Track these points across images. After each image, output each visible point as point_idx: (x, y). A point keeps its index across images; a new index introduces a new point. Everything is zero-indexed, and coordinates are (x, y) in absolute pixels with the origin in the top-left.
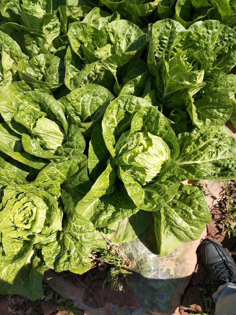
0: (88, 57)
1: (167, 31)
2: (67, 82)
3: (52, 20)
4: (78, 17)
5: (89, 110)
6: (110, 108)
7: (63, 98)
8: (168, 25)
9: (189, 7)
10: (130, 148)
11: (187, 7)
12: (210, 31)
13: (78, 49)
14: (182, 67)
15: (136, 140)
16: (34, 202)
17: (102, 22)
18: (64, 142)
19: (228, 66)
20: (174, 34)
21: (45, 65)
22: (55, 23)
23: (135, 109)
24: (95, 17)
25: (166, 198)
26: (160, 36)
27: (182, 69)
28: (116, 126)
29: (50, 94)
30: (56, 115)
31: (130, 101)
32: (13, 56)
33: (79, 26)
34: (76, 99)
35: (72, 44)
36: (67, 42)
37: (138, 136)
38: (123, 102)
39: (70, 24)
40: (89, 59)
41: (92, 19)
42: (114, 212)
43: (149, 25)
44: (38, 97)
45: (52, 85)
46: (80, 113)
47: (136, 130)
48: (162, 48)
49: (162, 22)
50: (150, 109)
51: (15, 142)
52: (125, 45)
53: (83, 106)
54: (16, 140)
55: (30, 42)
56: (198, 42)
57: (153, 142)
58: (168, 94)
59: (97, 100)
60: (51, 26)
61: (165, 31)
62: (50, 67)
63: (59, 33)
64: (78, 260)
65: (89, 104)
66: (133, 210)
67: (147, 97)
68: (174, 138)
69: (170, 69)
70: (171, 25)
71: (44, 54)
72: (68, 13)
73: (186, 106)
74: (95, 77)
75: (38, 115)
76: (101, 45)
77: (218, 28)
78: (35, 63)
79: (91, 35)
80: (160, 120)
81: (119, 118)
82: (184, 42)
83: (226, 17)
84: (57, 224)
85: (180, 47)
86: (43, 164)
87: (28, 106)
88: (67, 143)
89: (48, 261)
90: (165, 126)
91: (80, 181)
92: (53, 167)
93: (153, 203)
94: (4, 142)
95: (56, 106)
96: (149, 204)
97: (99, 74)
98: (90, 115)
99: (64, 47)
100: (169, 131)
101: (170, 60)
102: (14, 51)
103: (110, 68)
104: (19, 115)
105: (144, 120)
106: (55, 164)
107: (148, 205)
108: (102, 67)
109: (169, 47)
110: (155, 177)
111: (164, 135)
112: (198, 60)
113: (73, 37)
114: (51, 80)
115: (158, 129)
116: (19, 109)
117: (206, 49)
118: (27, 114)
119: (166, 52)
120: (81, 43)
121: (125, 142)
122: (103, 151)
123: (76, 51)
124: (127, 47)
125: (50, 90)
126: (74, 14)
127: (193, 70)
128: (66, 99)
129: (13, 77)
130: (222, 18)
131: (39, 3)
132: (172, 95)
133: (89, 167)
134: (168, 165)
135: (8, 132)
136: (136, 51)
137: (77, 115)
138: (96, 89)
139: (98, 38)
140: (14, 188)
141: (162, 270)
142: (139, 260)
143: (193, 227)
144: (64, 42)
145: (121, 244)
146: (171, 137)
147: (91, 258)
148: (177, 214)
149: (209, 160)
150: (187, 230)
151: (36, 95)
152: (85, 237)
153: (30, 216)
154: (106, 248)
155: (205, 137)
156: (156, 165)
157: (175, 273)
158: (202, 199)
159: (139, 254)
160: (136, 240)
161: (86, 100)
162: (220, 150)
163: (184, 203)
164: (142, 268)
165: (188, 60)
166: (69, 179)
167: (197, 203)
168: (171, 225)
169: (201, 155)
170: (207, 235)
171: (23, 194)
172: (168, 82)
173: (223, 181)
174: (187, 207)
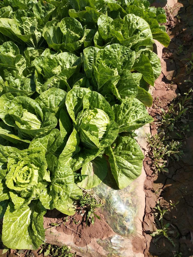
0: (48, 74)
1: (92, 53)
2: (38, 91)
3: (21, 59)
4: (37, 57)
5: (54, 105)
6: (68, 96)
7: (37, 98)
8: (92, 50)
11: (100, 40)
12: (115, 50)
14: (105, 69)
15: (88, 113)
17: (52, 57)
18: (41, 126)
20: (96, 54)
21: (21, 86)
22: (23, 61)
23: (83, 95)
24: (47, 54)
25: (113, 138)
26: (88, 57)
28: (73, 109)
30: (35, 108)
31: (79, 91)
33: (40, 59)
34: (46, 98)
35: (37, 68)
36: (32, 71)
38: (75, 92)
39: (32, 62)
40: (49, 76)
42: (83, 161)
43: (81, 53)
44: (21, 100)
45: (28, 93)
46: (49, 108)
47: (86, 107)
48: (91, 64)
49: (88, 49)
50: (92, 93)
52: (69, 66)
53: (50, 102)
55: (8, 74)
56: (110, 55)
57: (98, 111)
58: (101, 87)
59: (58, 98)
60: (21, 63)
61: (90, 54)
62: (25, 85)
63: (26, 67)
64: (66, 197)
65: (54, 101)
66: (95, 155)
67: (89, 88)
69: (98, 71)
71: (18, 79)
72: (30, 55)
73: (112, 92)
75: (23, 111)
76: (54, 67)
77: (120, 48)
78: (14, 85)
79: (48, 62)
80: (99, 98)
81: (75, 103)
82: (103, 57)
83: (122, 41)
84: (47, 177)
85: (101, 60)
87: (15, 107)
89: (45, 205)
90: (103, 100)
91: (57, 146)
92: (37, 142)
95: (33, 103)
96: (104, 145)
97: (56, 84)
99: (30, 75)
103: (62, 79)
105: (90, 101)
106: (39, 139)
108: (58, 80)
109: (95, 62)
110: (104, 134)
111: (103, 108)
112: (113, 64)
113: (37, 65)
115: (99, 104)
117: (115, 58)
118: (15, 111)
120: (42, 68)
121: (81, 117)
122: (68, 127)
123: (40, 72)
125: (28, 95)
126: (34, 55)
128: (39, 98)
130: (120, 42)
132: (103, 86)
133: (61, 136)
134: (110, 124)
136: (76, 66)
138: (56, 91)
139: (53, 63)
140: (15, 156)
141: (123, 200)
142: (107, 196)
143: (135, 166)
144: (30, 71)
145: (92, 189)
146: (108, 108)
147: (74, 208)
148: (123, 159)
149: (133, 121)
150: (132, 168)
151: (20, 98)
152: (68, 179)
153: (27, 175)
154: (82, 195)
155: (127, 106)
156: (103, 125)
157: (132, 202)
158: (135, 143)
159: (105, 192)
160: (102, 184)
161: (51, 98)
162: (138, 113)
163: (126, 150)
164: (109, 202)
165: (107, 65)
166: (49, 149)
167: (133, 146)
168: (122, 167)
169: (128, 118)
170: (147, 176)
171: (21, 161)
172: (98, 78)
173: (146, 137)
174: (128, 152)
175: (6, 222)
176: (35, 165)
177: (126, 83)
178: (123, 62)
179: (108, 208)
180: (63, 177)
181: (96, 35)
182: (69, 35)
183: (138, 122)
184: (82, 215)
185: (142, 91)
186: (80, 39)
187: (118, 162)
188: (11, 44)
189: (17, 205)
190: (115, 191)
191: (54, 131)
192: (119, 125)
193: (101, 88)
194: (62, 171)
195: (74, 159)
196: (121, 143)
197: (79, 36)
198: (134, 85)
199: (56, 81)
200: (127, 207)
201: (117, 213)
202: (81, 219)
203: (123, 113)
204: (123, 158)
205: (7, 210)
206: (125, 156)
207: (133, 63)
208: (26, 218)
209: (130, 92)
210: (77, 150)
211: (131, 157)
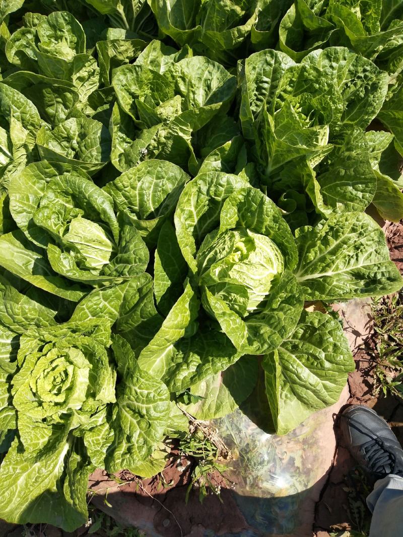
0: (147, 118)
1: (267, 68)
2: (115, 161)
3: (87, 64)
4: (127, 58)
5: (150, 201)
6: (186, 194)
7: (110, 184)
8: (269, 58)
9: (300, 29)
10: (219, 256)
11: (296, 30)
12: (334, 64)
13: (129, 107)
14: (295, 123)
15: (229, 243)
16: (69, 357)
17: (165, 63)
18: (113, 256)
19: (366, 117)
20: (279, 73)
21: (79, 136)
22: (91, 69)
23: (225, 193)
24: (153, 55)
25: (282, 331)
26: (257, 77)
27: (294, 126)
28: (195, 223)
29: (89, 179)
30: (100, 212)
31: (216, 181)
32: (26, 123)
33: (131, 71)
34: (131, 185)
35: (120, 98)
36: (110, 98)
37: (232, 236)
38: (206, 183)
39: (114, 70)
40: (148, 121)
41: (149, 60)
42: (199, 364)
43: (239, 62)
44: (71, 185)
45: (91, 165)
46: (137, 208)
47: (229, 227)
48: (261, 97)
49: (260, 55)
50: (249, 191)
51: (33, 261)
52: (203, 95)
53: (141, 195)
54: (36, 257)
55: (52, 101)
56: (317, 82)
57: (256, 244)
58: (274, 168)
59: (163, 186)
60: (86, 74)
61: (264, 70)
62: (87, 138)
63: (98, 84)
64: (145, 449)
65: (151, 192)
67: (243, 173)
68: (289, 236)
69: (275, 127)
70: (273, 59)
71: (75, 119)
72: (111, 52)
73: (304, 185)
74: (158, 149)
75: (71, 214)
76: (165, 98)
77: (347, 58)
78: (63, 133)
79: (150, 83)
80: (265, 207)
81: (201, 209)
82: (295, 84)
83: (357, 41)
84: (107, 392)
85: (290, 93)
86: (82, 294)
87: (54, 200)
88: (119, 255)
89: (94, 457)
90: (274, 216)
91: (142, 317)
92: (97, 298)
93: (262, 342)
94: (16, 261)
95: (100, 198)
96: (256, 345)
97: (165, 144)
98: (153, 210)
99: (106, 107)
100: (280, 224)
101: (275, 113)
102: (28, 115)
103: (181, 134)
104: (41, 215)
105: (239, 211)
106: (101, 292)
107: (254, 346)
108: (170, 133)
109: (272, 93)
110: (262, 302)
111: (272, 232)
112: (319, 110)
113: (122, 87)
114: (89, 158)
115: (262, 223)
116: (41, 206)
117: (330, 92)
118: (54, 212)
119: (268, 103)
120: (134, 96)
121: (212, 249)
122: (177, 267)
123: (127, 109)
124: (206, 98)
125: (89, 173)
126: (119, 53)
127: (312, 126)
128: (115, 185)
129: (27, 158)
130: (353, 44)
131: (66, 39)
132: (282, 168)
133: (156, 294)
134: (282, 279)
135: (22, 246)
136: (221, 103)
137: (133, 211)
138: (161, 167)
139: (161, 87)
140: (37, 334)
141: (281, 459)
142: (244, 445)
143: (327, 383)
144: (106, 98)
145: (212, 422)
146: (283, 235)
147: (164, 451)
148: (300, 363)
149: (345, 270)
150: (318, 388)
151: (67, 181)
152: (155, 410)
153: (63, 381)
154: (187, 431)
155: (337, 231)
156: (263, 281)
157: (303, 464)
158: (339, 333)
159: (242, 435)
160: (237, 412)
161: (146, 185)
162: (361, 251)
163: (310, 342)
164: (248, 459)
165: (304, 112)
166: (124, 316)
167: (331, 340)
168: (292, 382)
169: (333, 262)
170: (351, 397)
171: (51, 344)
172: (273, 147)
173: (369, 305)
174: (315, 350)
175: (6, 476)
176: (85, 354)
177: (347, 168)
178: (347, 100)
179: (243, 472)
180: (143, 403)
181: (289, 16)
182: (217, 7)
183: (358, 275)
184: (181, 469)
185: (386, 182)
186: (244, 20)
187: (285, 369)
188: (67, 18)
189: (31, 449)
190: (266, 436)
191: (139, 278)
192: (306, 273)
193: (276, 169)
194: (142, 389)
195: (178, 351)
196: (303, 324)
197: (242, 10)
198: (368, 176)
199: (165, 138)
200: (288, 476)
201: (261, 488)
202: (177, 478)
203: (323, 247)
204: (300, 361)
205: (10, 449)
206: (306, 356)
207: (378, 112)
208: (54, 463)
209: (352, 194)
210: (187, 334)
211: (321, 366)
